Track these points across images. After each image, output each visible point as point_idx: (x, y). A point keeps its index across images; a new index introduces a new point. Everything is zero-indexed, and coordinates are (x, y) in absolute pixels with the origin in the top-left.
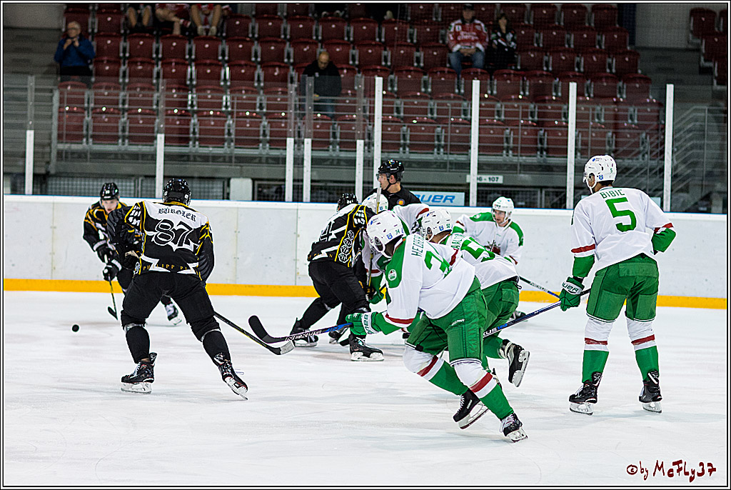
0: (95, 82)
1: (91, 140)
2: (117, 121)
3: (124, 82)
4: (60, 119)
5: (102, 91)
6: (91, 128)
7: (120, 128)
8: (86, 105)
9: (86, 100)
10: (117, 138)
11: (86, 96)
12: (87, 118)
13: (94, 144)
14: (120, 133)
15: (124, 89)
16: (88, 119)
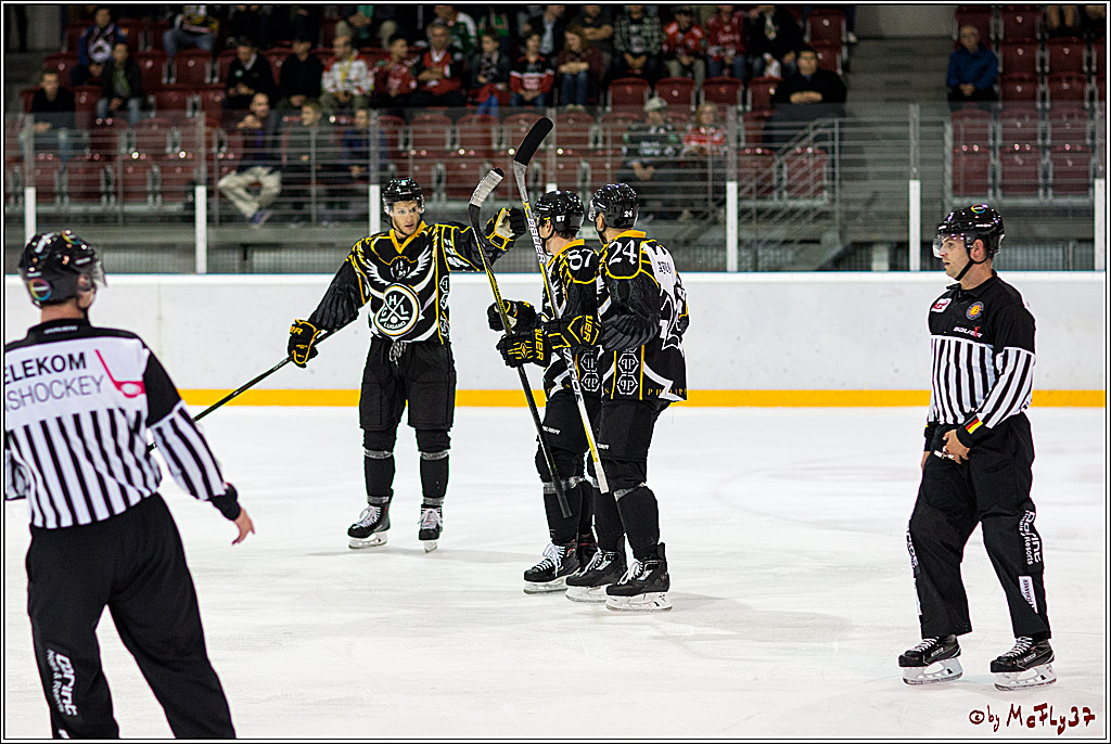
0: (1003, 109)
1: (999, 192)
2: (1035, 163)
3: (1044, 108)
4: (955, 163)
5: (1013, 121)
6: (999, 174)
7: (1040, 174)
8: (991, 142)
9: (991, 135)
10: (1035, 187)
11: (991, 130)
12: (992, 161)
13: (1003, 195)
14: (1041, 181)
15: (1043, 118)
16: (995, 162)
